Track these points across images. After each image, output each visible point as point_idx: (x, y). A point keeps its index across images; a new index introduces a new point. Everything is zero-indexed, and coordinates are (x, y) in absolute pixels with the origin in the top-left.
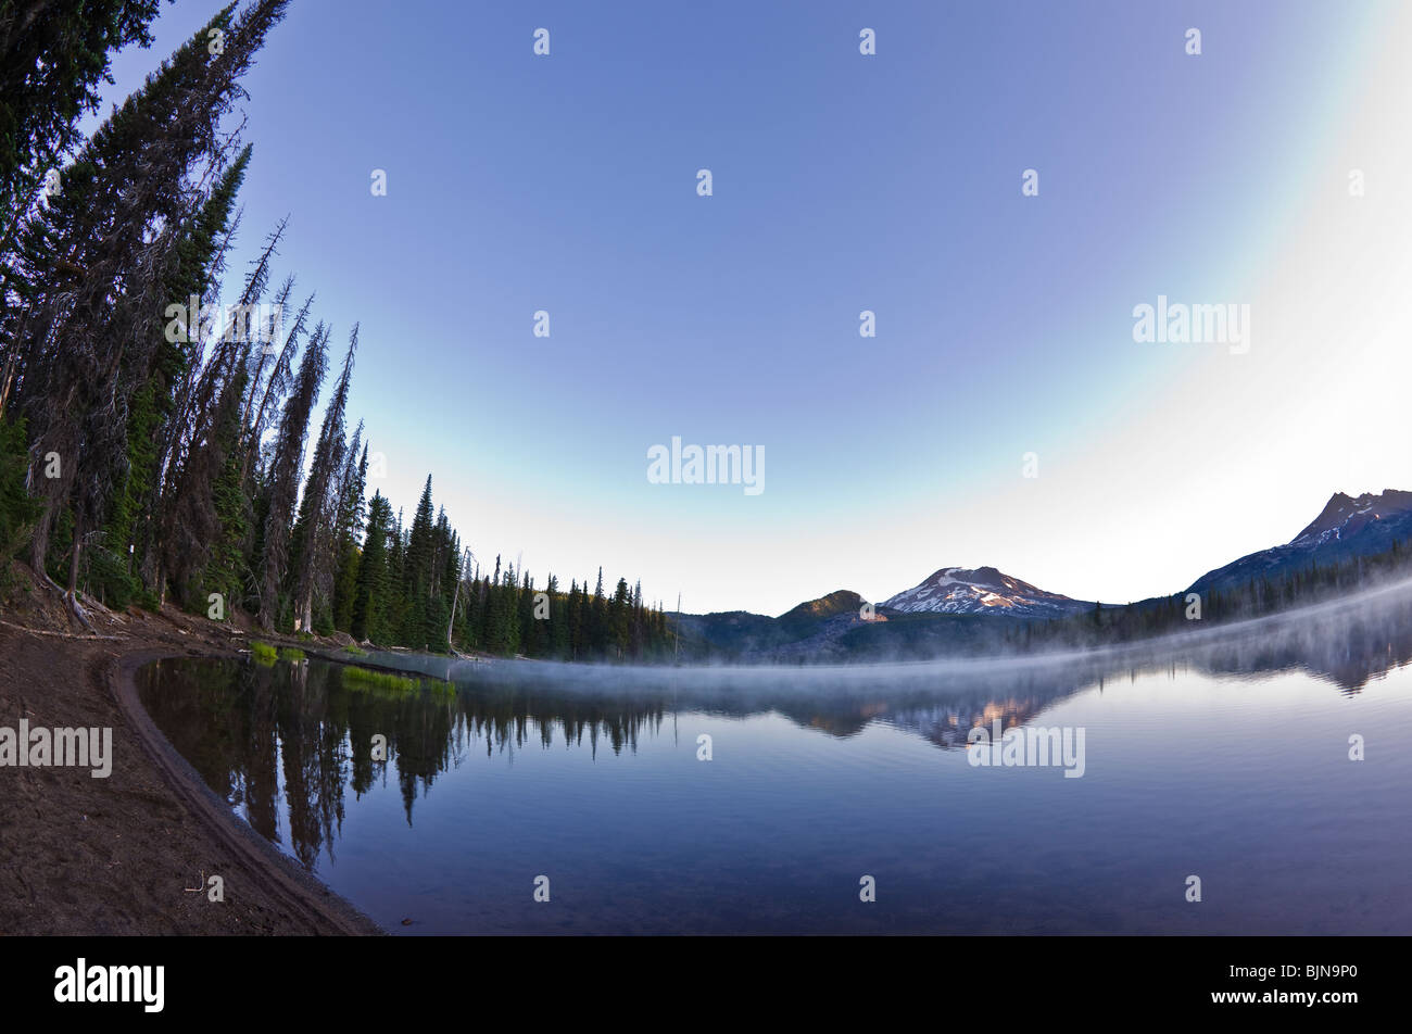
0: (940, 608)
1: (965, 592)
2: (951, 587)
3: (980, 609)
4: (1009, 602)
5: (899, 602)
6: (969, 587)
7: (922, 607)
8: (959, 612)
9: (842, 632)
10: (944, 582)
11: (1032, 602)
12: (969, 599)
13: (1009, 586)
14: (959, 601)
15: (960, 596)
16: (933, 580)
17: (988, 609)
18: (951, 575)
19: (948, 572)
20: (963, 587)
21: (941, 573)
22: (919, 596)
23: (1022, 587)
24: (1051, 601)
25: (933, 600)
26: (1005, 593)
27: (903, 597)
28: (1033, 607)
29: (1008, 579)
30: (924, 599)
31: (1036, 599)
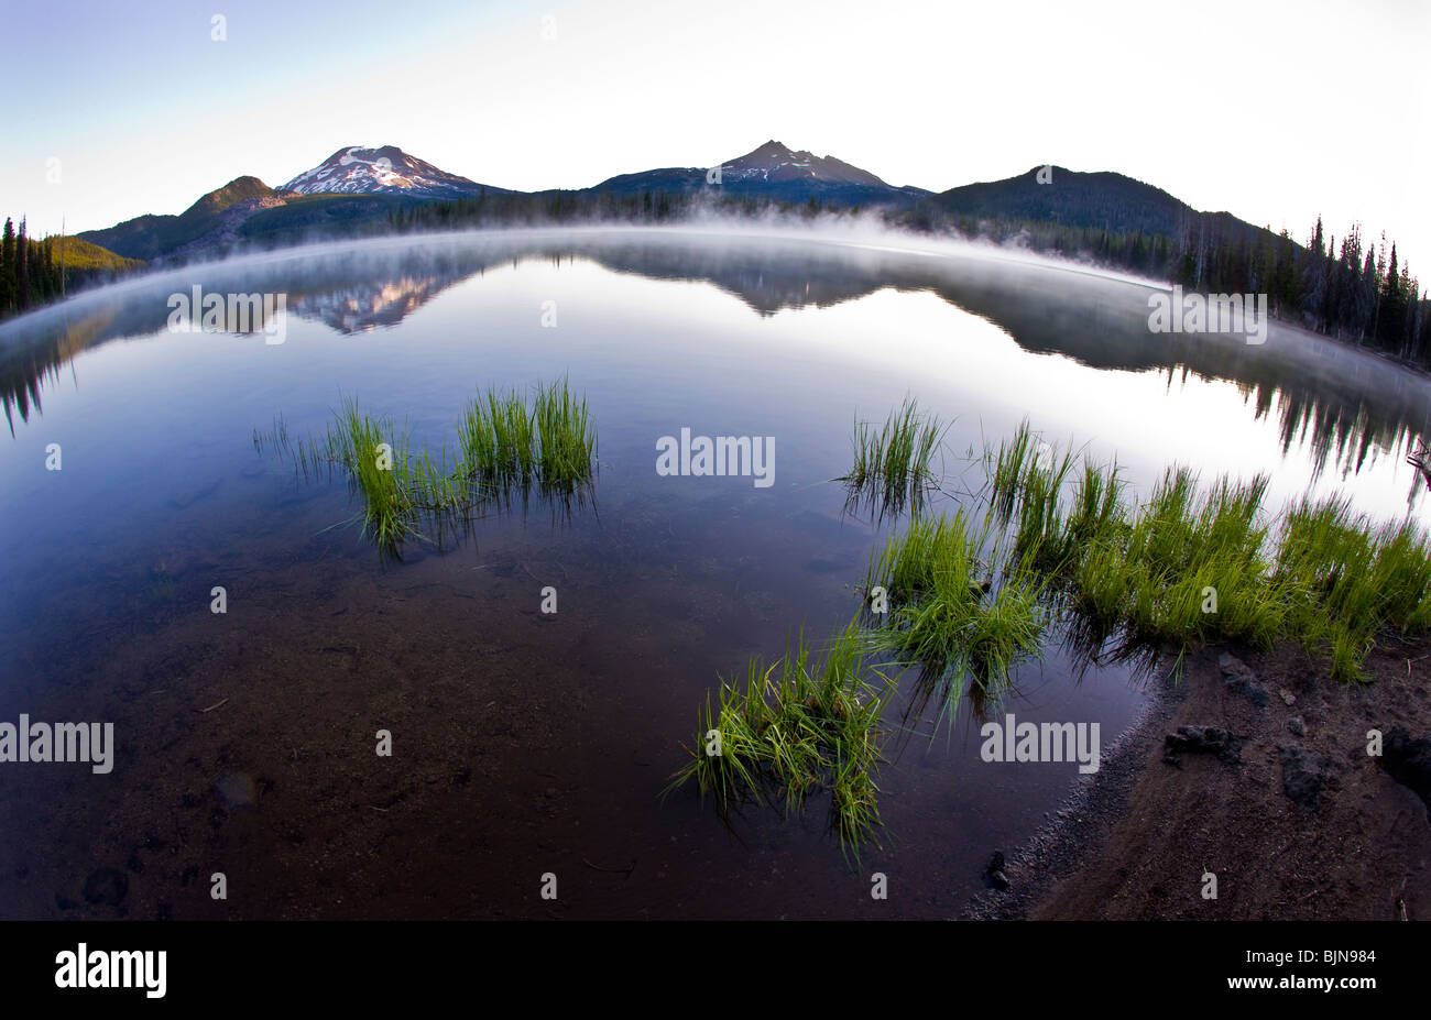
0: (340, 188)
1: (365, 171)
2: (352, 167)
3: (379, 189)
4: (407, 183)
5: (299, 184)
6: (370, 166)
7: (322, 187)
8: (358, 191)
9: (242, 220)
10: (345, 161)
11: (432, 183)
12: (368, 178)
13: (411, 166)
14: (359, 181)
15: (361, 175)
16: (334, 159)
17: (387, 188)
18: (353, 154)
19: (350, 151)
20: (363, 166)
21: (343, 152)
22: (320, 177)
23: (424, 167)
24: (450, 182)
25: (333, 181)
26: (406, 172)
27: (303, 178)
28: (433, 187)
29: (409, 158)
30: (323, 180)
31: (437, 180)
